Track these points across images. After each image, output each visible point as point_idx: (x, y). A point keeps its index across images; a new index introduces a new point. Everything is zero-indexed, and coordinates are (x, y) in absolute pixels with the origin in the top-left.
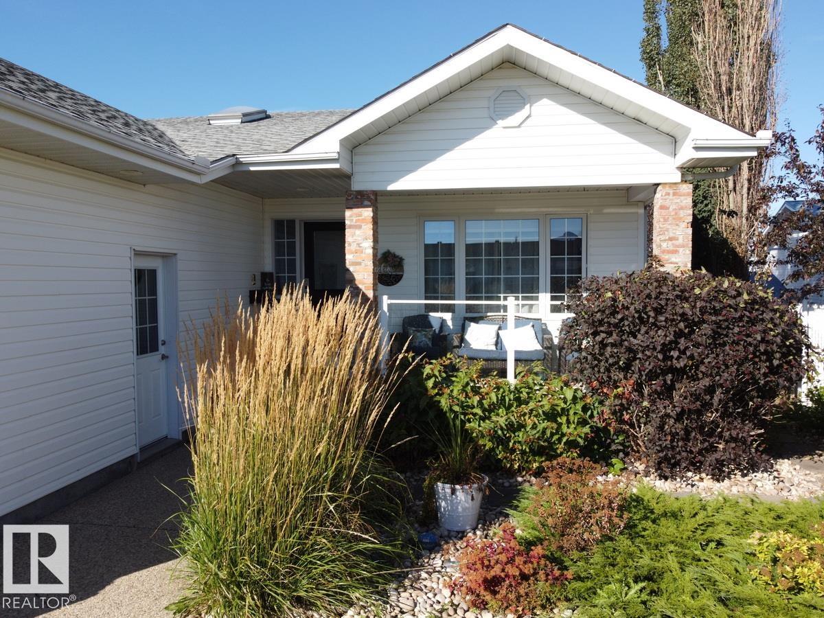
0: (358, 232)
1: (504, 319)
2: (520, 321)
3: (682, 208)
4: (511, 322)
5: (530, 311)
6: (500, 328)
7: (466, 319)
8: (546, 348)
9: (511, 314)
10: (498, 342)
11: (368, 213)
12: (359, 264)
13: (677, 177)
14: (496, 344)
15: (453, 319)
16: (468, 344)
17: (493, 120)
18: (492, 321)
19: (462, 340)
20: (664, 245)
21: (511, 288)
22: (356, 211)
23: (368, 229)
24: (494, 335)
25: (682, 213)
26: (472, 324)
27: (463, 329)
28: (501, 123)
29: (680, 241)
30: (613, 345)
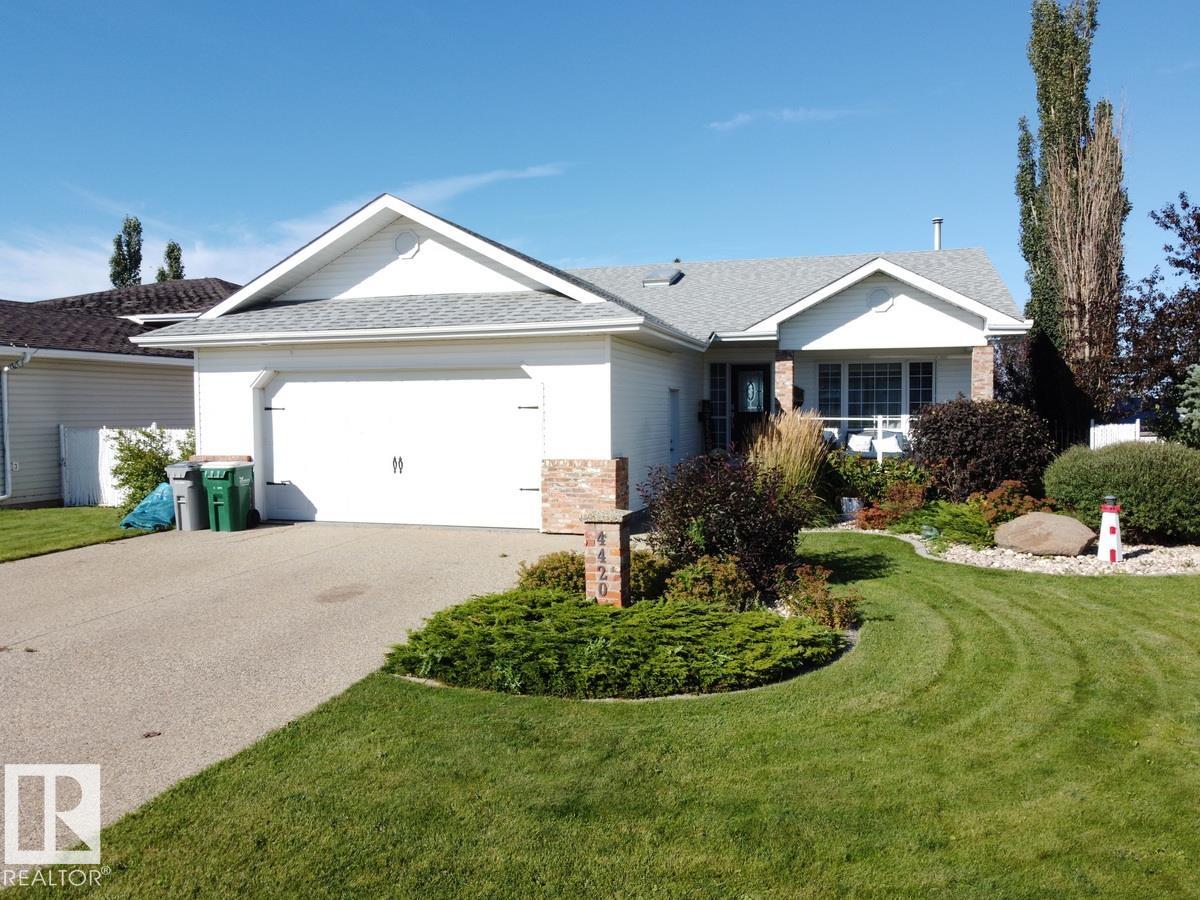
0: (783, 376)
1: (876, 433)
2: (886, 435)
3: (986, 362)
4: (880, 435)
5: (895, 427)
6: (873, 439)
7: (849, 432)
8: (905, 451)
9: (880, 429)
10: (872, 447)
11: (790, 364)
12: (783, 395)
13: (984, 342)
14: (871, 449)
15: (839, 433)
16: (850, 448)
17: (868, 308)
18: (868, 434)
19: (847, 446)
20: (976, 384)
21: (881, 411)
22: (782, 362)
23: (790, 374)
24: (868, 442)
25: (987, 365)
26: (853, 436)
27: (847, 439)
28: (874, 309)
29: (986, 382)
30: (934, 440)
